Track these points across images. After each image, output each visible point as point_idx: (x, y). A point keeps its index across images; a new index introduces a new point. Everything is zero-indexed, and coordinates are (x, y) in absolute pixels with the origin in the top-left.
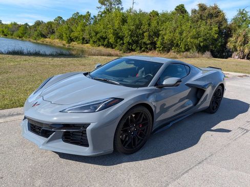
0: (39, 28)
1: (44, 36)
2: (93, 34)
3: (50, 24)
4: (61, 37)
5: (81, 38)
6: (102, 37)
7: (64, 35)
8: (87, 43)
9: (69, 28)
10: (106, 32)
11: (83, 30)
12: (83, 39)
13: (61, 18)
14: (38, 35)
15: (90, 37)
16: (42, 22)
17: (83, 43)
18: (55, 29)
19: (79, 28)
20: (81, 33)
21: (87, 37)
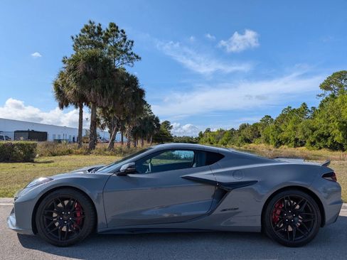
0: (244, 132)
1: (249, 141)
2: (309, 131)
3: (256, 125)
4: (267, 141)
5: (293, 139)
6: (322, 135)
7: (271, 137)
8: (302, 145)
9: (277, 127)
10: (327, 127)
11: (295, 129)
12: (296, 140)
13: (270, 117)
14: (242, 141)
15: (306, 137)
16: (248, 124)
17: (296, 146)
18: (261, 131)
19: (290, 127)
20: (293, 132)
21: (300, 137)
